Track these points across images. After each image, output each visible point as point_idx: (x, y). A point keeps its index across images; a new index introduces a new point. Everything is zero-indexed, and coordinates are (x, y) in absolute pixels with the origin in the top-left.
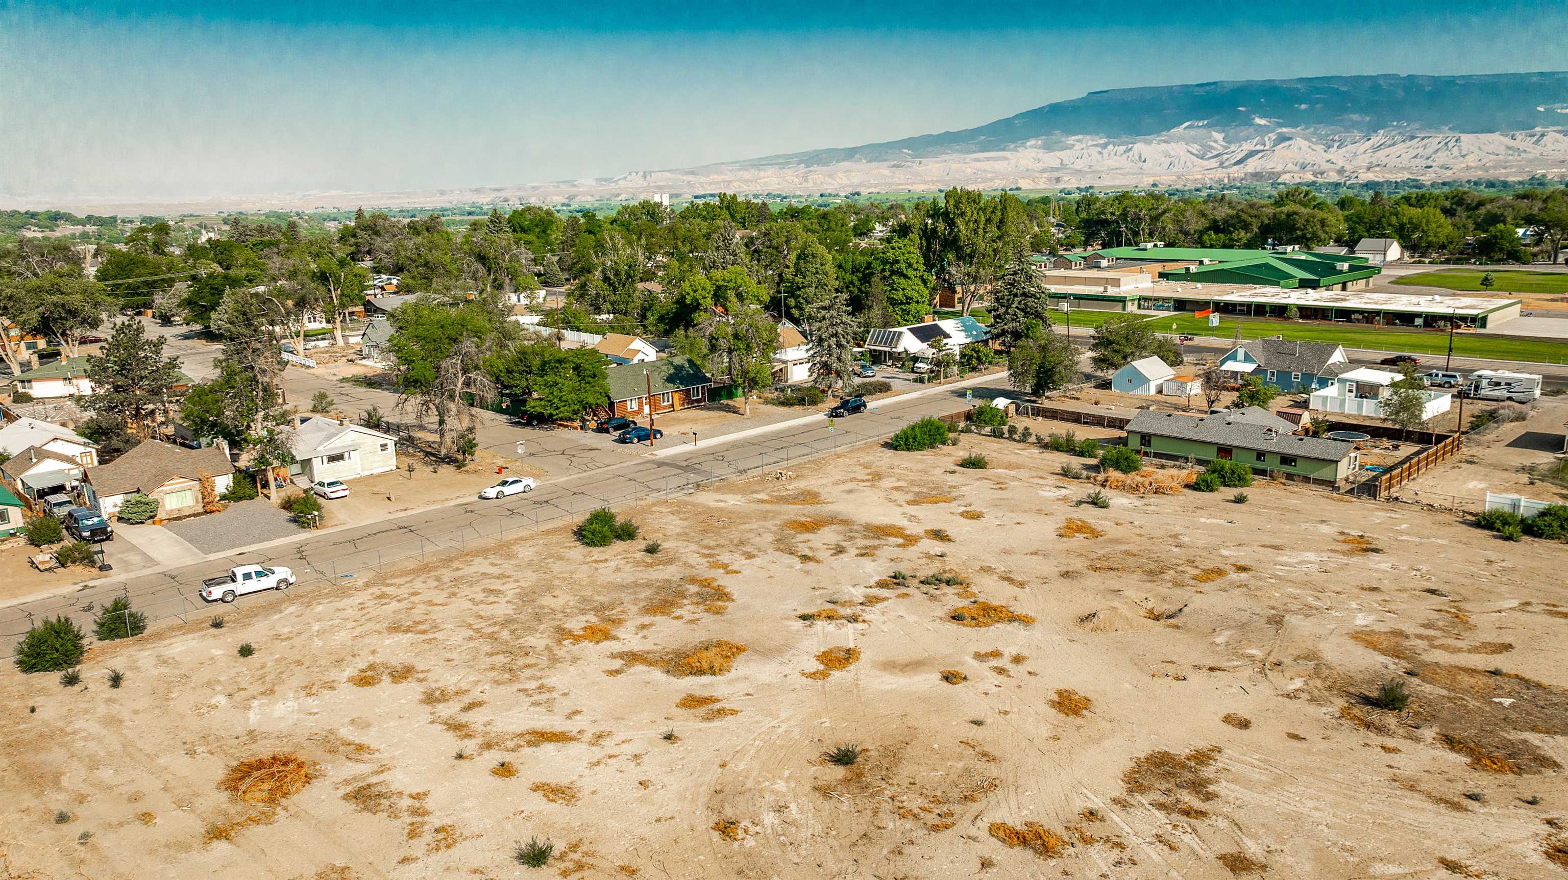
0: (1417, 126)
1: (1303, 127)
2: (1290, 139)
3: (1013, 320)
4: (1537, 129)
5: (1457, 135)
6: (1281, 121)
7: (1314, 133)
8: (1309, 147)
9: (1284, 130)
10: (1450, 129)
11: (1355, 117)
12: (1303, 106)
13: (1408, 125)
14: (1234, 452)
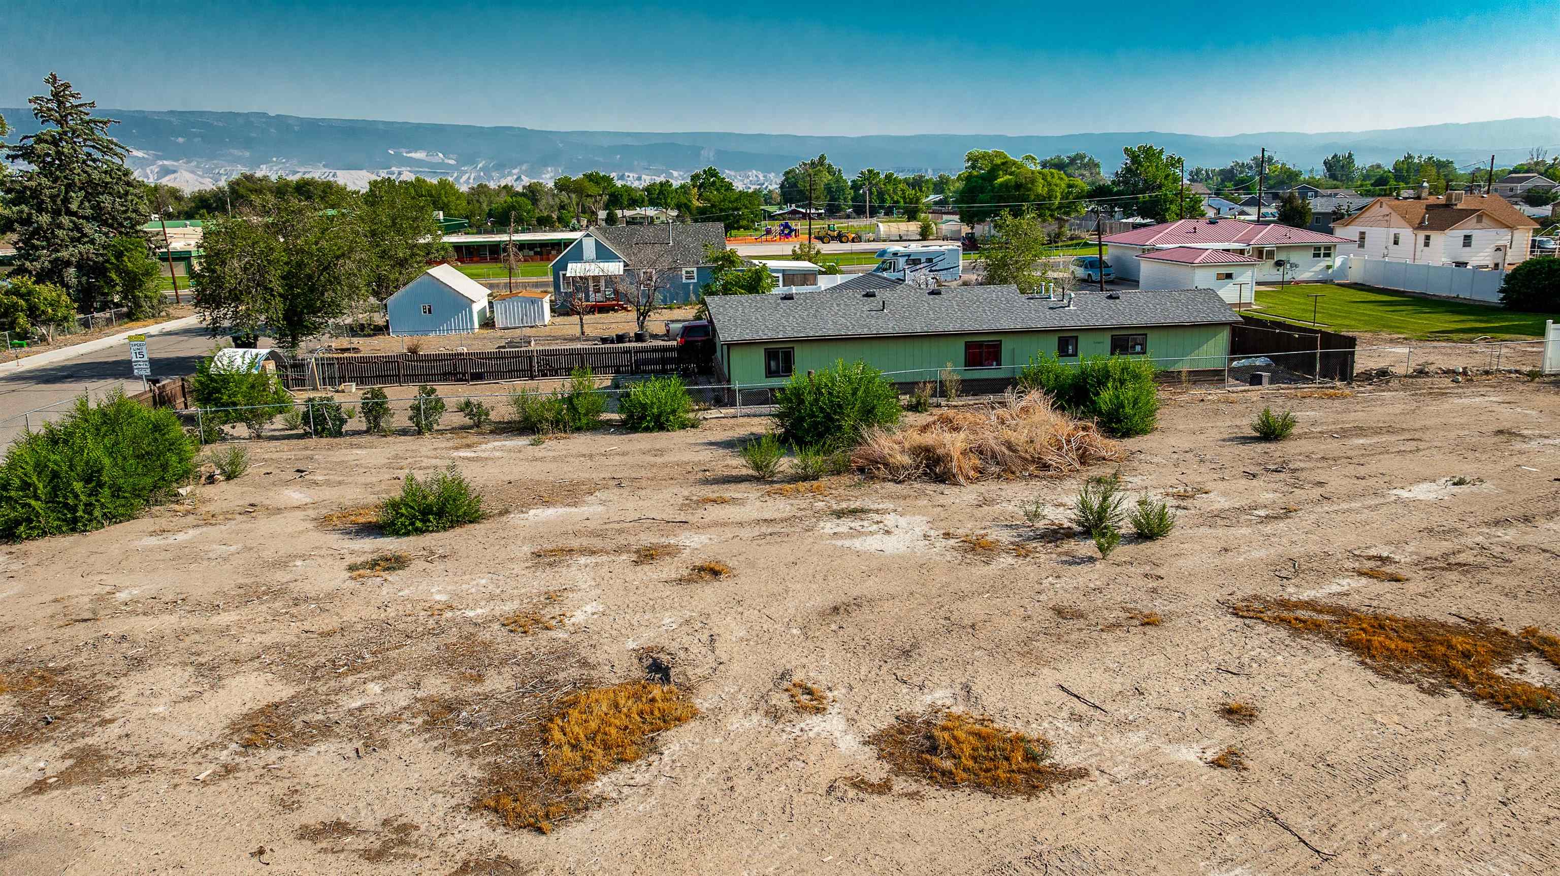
0: (295, 161)
1: (185, 160)
2: (174, 172)
3: (73, 240)
4: (393, 169)
5: (333, 171)
6: (160, 153)
7: (198, 167)
8: (197, 180)
9: (165, 162)
10: (324, 166)
11: (237, 152)
12: (181, 140)
13: (287, 162)
14: (1007, 346)
